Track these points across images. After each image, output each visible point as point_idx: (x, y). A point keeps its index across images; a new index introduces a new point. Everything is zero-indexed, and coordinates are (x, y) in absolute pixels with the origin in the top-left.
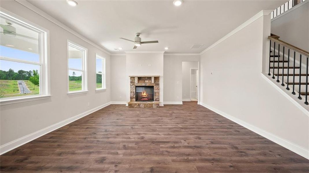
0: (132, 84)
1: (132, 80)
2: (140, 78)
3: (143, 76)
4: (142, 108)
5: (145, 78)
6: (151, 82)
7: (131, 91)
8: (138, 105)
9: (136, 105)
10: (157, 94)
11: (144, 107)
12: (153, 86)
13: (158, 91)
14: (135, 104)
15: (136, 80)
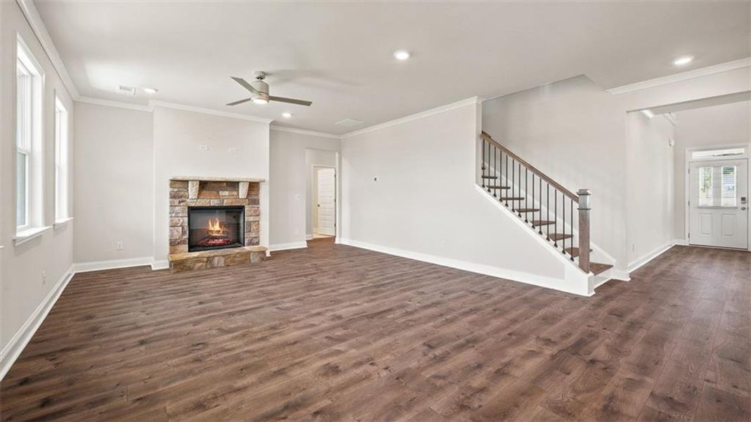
0: (176, 201)
1: (176, 190)
2: (203, 185)
3: (213, 180)
4: (220, 267)
5: (221, 185)
6: (238, 195)
7: (172, 221)
8: (207, 262)
9: (200, 261)
10: (254, 227)
11: (225, 263)
12: (244, 206)
13: (257, 218)
14: (198, 260)
15: (193, 190)
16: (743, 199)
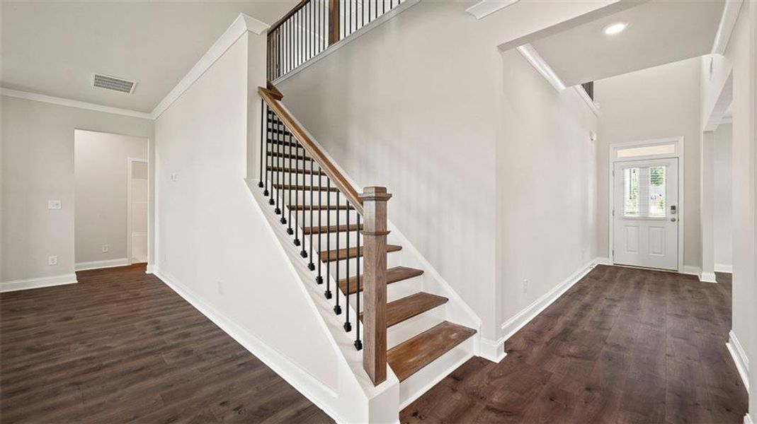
16: (673, 208)
